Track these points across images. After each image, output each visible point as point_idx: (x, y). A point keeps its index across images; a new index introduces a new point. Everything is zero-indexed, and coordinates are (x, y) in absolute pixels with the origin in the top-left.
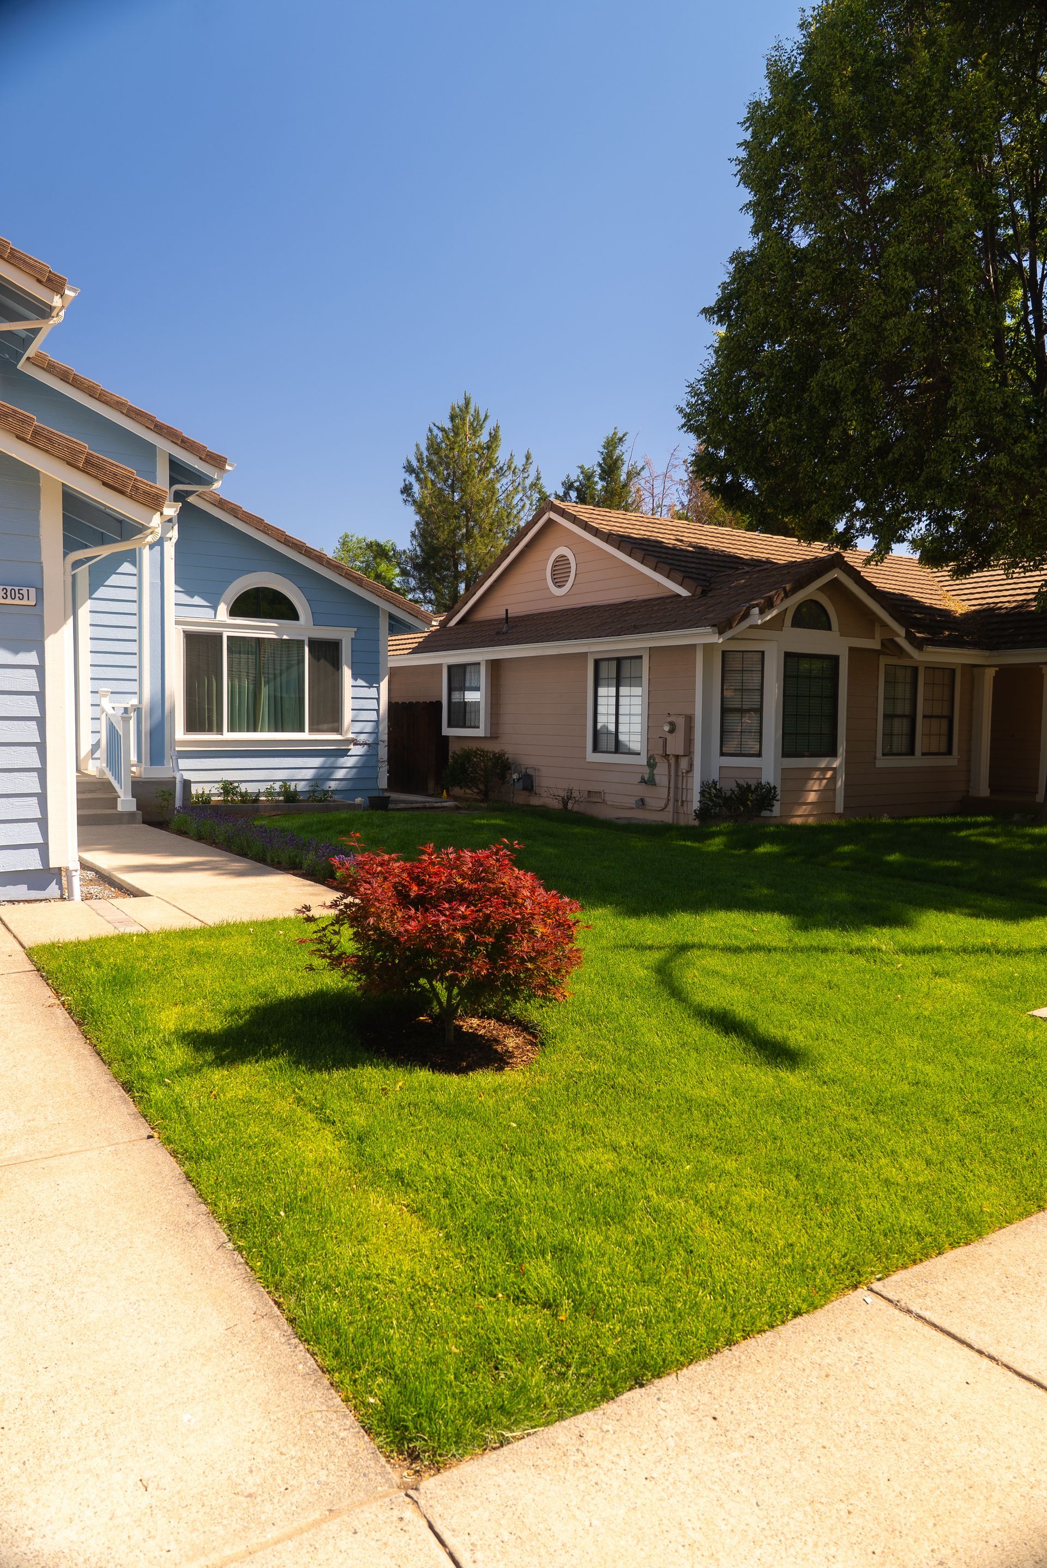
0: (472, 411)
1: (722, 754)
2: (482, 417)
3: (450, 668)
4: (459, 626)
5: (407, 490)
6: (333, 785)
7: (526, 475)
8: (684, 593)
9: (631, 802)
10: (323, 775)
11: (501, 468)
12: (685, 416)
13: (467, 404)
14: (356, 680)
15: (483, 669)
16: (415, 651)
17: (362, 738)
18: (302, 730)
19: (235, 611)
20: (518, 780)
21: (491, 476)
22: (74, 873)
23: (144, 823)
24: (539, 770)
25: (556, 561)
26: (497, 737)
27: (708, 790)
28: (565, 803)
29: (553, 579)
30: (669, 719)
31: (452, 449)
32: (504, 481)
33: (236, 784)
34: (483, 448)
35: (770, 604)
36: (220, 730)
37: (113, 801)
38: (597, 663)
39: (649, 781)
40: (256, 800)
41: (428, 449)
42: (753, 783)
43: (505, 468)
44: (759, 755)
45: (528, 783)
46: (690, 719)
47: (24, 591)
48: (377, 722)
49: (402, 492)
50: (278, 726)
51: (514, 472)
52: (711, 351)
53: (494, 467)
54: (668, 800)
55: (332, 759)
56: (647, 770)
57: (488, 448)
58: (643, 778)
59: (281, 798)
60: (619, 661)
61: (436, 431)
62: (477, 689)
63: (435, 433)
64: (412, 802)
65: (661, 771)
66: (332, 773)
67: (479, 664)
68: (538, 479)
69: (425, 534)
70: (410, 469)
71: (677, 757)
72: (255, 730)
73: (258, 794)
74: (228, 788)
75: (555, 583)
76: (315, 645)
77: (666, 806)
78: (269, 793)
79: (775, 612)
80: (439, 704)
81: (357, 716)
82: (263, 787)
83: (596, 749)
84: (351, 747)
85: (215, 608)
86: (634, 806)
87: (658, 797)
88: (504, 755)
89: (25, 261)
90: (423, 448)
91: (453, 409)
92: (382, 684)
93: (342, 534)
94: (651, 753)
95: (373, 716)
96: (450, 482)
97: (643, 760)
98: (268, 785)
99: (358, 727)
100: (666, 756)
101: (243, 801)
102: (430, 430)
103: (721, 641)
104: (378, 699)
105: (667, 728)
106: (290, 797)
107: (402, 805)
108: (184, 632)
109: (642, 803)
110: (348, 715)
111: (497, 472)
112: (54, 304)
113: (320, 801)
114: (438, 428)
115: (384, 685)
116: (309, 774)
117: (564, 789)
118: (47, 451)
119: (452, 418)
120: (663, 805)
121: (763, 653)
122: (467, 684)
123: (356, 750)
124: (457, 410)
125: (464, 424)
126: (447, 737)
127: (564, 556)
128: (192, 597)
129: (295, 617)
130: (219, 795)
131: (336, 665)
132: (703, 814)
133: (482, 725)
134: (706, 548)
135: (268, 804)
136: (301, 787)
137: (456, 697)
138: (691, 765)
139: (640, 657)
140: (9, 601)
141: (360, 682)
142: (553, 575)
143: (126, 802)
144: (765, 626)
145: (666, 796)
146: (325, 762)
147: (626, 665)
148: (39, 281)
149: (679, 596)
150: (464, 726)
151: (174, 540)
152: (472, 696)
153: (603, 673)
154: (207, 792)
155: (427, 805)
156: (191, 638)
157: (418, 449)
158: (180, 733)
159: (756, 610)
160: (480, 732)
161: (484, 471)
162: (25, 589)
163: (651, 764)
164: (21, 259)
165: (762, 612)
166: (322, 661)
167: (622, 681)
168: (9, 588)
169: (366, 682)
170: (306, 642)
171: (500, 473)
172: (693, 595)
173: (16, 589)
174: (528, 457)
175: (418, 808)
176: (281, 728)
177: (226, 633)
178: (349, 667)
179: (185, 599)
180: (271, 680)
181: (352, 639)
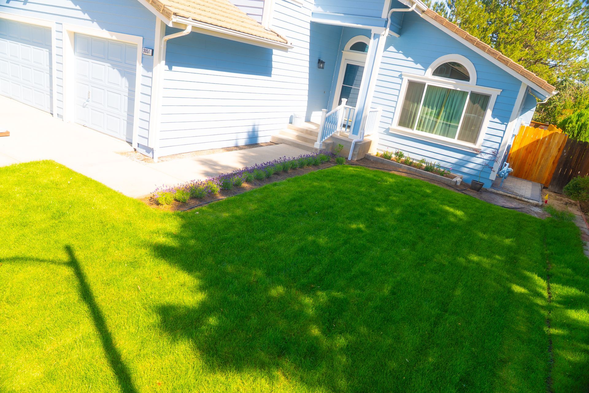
6: (465, 170)
10: (460, 164)
14: (494, 118)
17: (490, 150)
18: (454, 137)
19: (436, 73)
37: (314, 143)
48: (500, 144)
66: (466, 164)
72: (431, 133)
73: (414, 160)
76: (473, 95)
81: (489, 138)
84: (480, 153)
85: (426, 70)
92: (510, 123)
95: (499, 140)
99: (488, 144)
108: (408, 80)
110: (482, 136)
116: (454, 161)
128: (417, 64)
129: (468, 80)
131: (484, 107)
141: (496, 120)
143: (317, 144)
146: (464, 158)
151: (386, 36)
156: (412, 84)
158: (394, 126)
166: (477, 105)
169: (500, 120)
170: (470, 93)
176: (446, 134)
177: (428, 83)
178: (490, 109)
179: (413, 65)
180: (448, 110)
181: (498, 95)
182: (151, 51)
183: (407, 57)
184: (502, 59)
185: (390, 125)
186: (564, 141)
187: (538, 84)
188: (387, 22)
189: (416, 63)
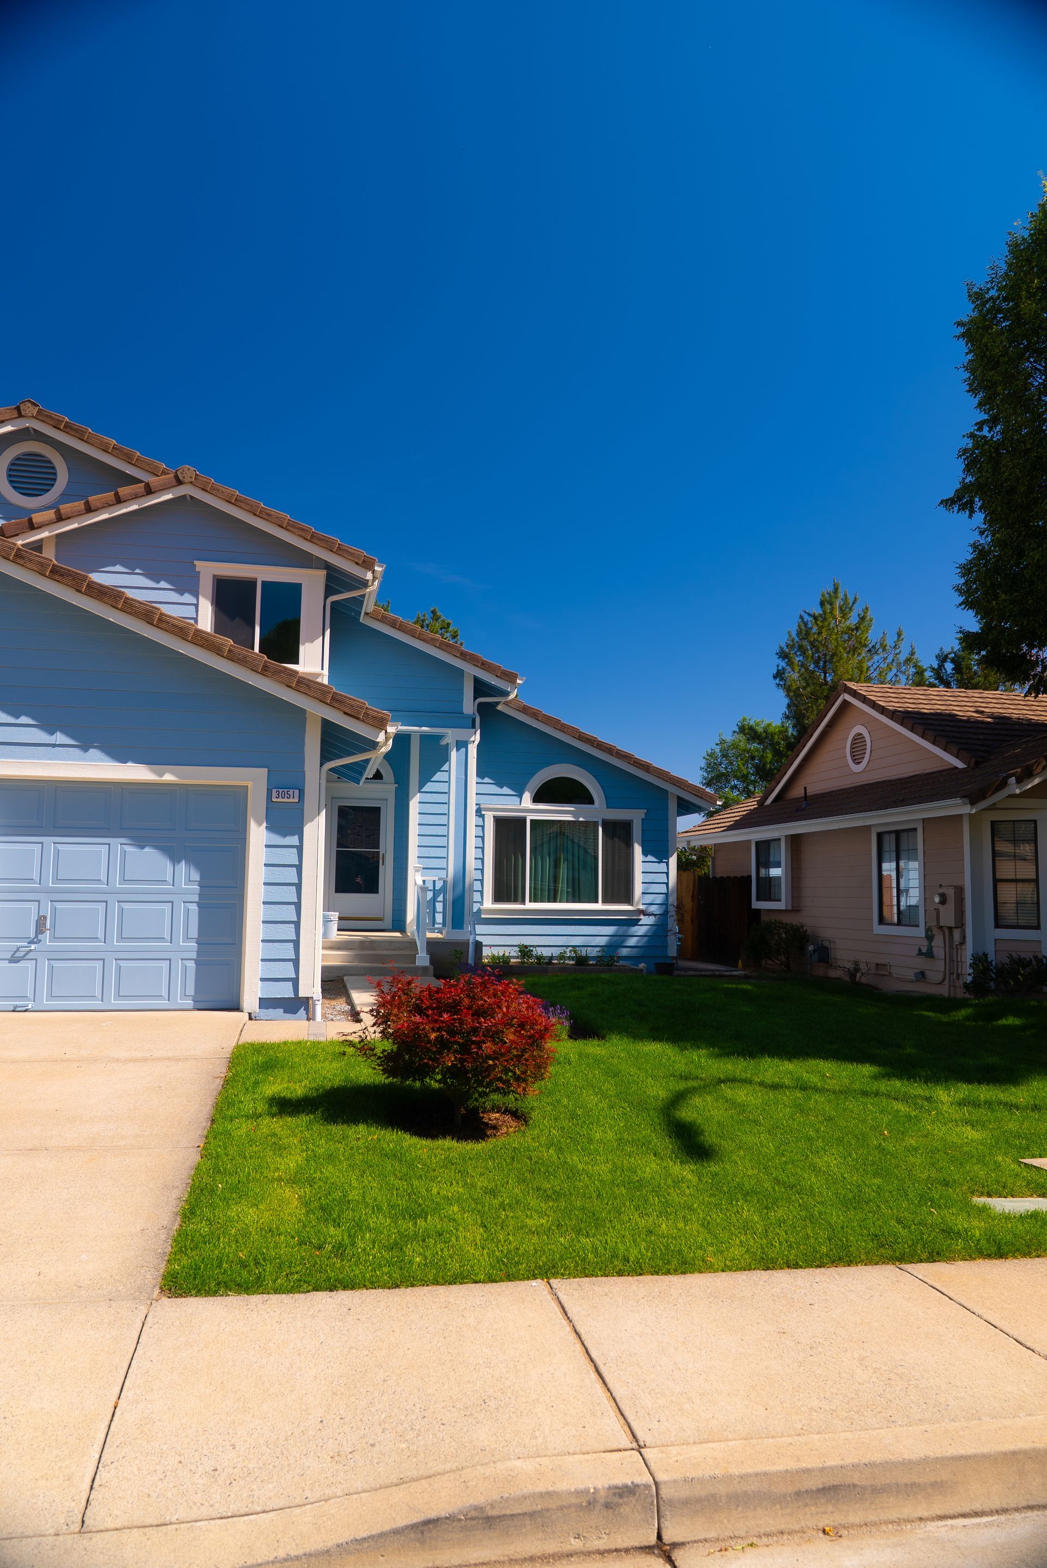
0: (841, 595)
1: (997, 926)
2: (851, 601)
3: (758, 844)
4: (775, 804)
5: (779, 675)
6: (624, 952)
7: (897, 651)
8: (960, 765)
9: (911, 974)
10: (616, 943)
11: (874, 647)
12: (961, 594)
13: (836, 590)
14: (646, 856)
15: (783, 844)
16: (730, 828)
17: (653, 909)
18: (597, 902)
19: (537, 799)
20: (815, 951)
21: (863, 654)
22: (317, 1002)
23: (434, 976)
24: (834, 942)
25: (854, 739)
26: (799, 911)
27: (980, 961)
28: (853, 976)
29: (852, 756)
30: (941, 891)
31: (820, 633)
32: (876, 658)
33: (531, 948)
34: (853, 630)
35: (1028, 774)
36: (523, 902)
37: (413, 958)
38: (880, 836)
39: (930, 954)
40: (550, 963)
41: (799, 633)
42: (1028, 956)
43: (878, 646)
44: (1038, 927)
45: (824, 954)
46: (960, 890)
47: (291, 793)
48: (667, 894)
49: (775, 677)
50: (576, 898)
51: (884, 650)
52: (977, 532)
53: (865, 646)
54: (945, 975)
55: (625, 928)
56: (926, 943)
57: (857, 629)
58: (920, 950)
59: (573, 962)
60: (898, 833)
61: (806, 618)
62: (778, 865)
63: (805, 620)
64: (701, 970)
65: (938, 942)
66: (624, 941)
67: (780, 839)
68: (913, 654)
69: (797, 713)
70: (783, 655)
71: (950, 929)
72: (555, 901)
73: (551, 958)
74: (525, 951)
75: (854, 760)
76: (607, 825)
77: (944, 979)
78: (561, 957)
79: (1037, 781)
80: (750, 877)
81: (647, 889)
82: (556, 952)
83: (882, 920)
84: (642, 917)
85: (520, 796)
86: (913, 978)
87: (936, 969)
88: (802, 927)
89: (347, 551)
90: (794, 635)
91: (823, 595)
92: (671, 859)
93: (741, 719)
94: (929, 925)
95: (663, 889)
96: (821, 664)
97: (920, 932)
98: (562, 950)
99: (649, 899)
100: (941, 928)
101: (539, 963)
102: (801, 617)
103: (974, 811)
104: (667, 874)
105: (937, 900)
106: (581, 961)
107: (691, 973)
108: (494, 817)
109: (922, 975)
110: (638, 888)
111: (869, 651)
112: (367, 578)
113: (608, 965)
114: (809, 614)
115: (673, 861)
116: (602, 941)
117: (849, 961)
118: (306, 694)
119: (822, 604)
120: (941, 979)
121: (1035, 822)
122: (771, 859)
123: (649, 920)
124: (826, 595)
125: (832, 609)
126: (759, 911)
127: (861, 734)
128: (502, 788)
129: (590, 801)
130: (517, 958)
131: (628, 841)
132: (976, 988)
133: (783, 898)
134: (1009, 718)
135: (560, 966)
136: (593, 952)
137: (763, 872)
138: (964, 937)
139: (915, 830)
140: (280, 800)
141: (650, 858)
142: (852, 752)
143: (423, 959)
144: (1025, 794)
145: (943, 970)
146: (618, 931)
147: (904, 837)
148: (357, 563)
149: (956, 768)
150: (770, 899)
151: (477, 742)
152: (775, 872)
153: (886, 847)
154: (507, 954)
155: (717, 973)
156: (499, 821)
157: (790, 635)
158: (488, 903)
159: (1013, 780)
160: (781, 905)
161: (854, 650)
162: (292, 791)
163: (929, 937)
164: (345, 550)
165: (1019, 781)
166: (616, 840)
167: (903, 854)
168: (281, 790)
169: (657, 858)
170: (600, 823)
171: (872, 651)
172: (968, 767)
173: (286, 790)
174: (899, 635)
175: (707, 976)
176: (577, 899)
177: (530, 817)
178: (639, 844)
179: (495, 789)
180: (570, 857)
181: (642, 819)
182: (297, 792)
183: (483, 779)
184: (639, 764)
185: (479, 904)
186: (694, 881)
187: (697, 794)
188: (474, 721)
189: (501, 786)
